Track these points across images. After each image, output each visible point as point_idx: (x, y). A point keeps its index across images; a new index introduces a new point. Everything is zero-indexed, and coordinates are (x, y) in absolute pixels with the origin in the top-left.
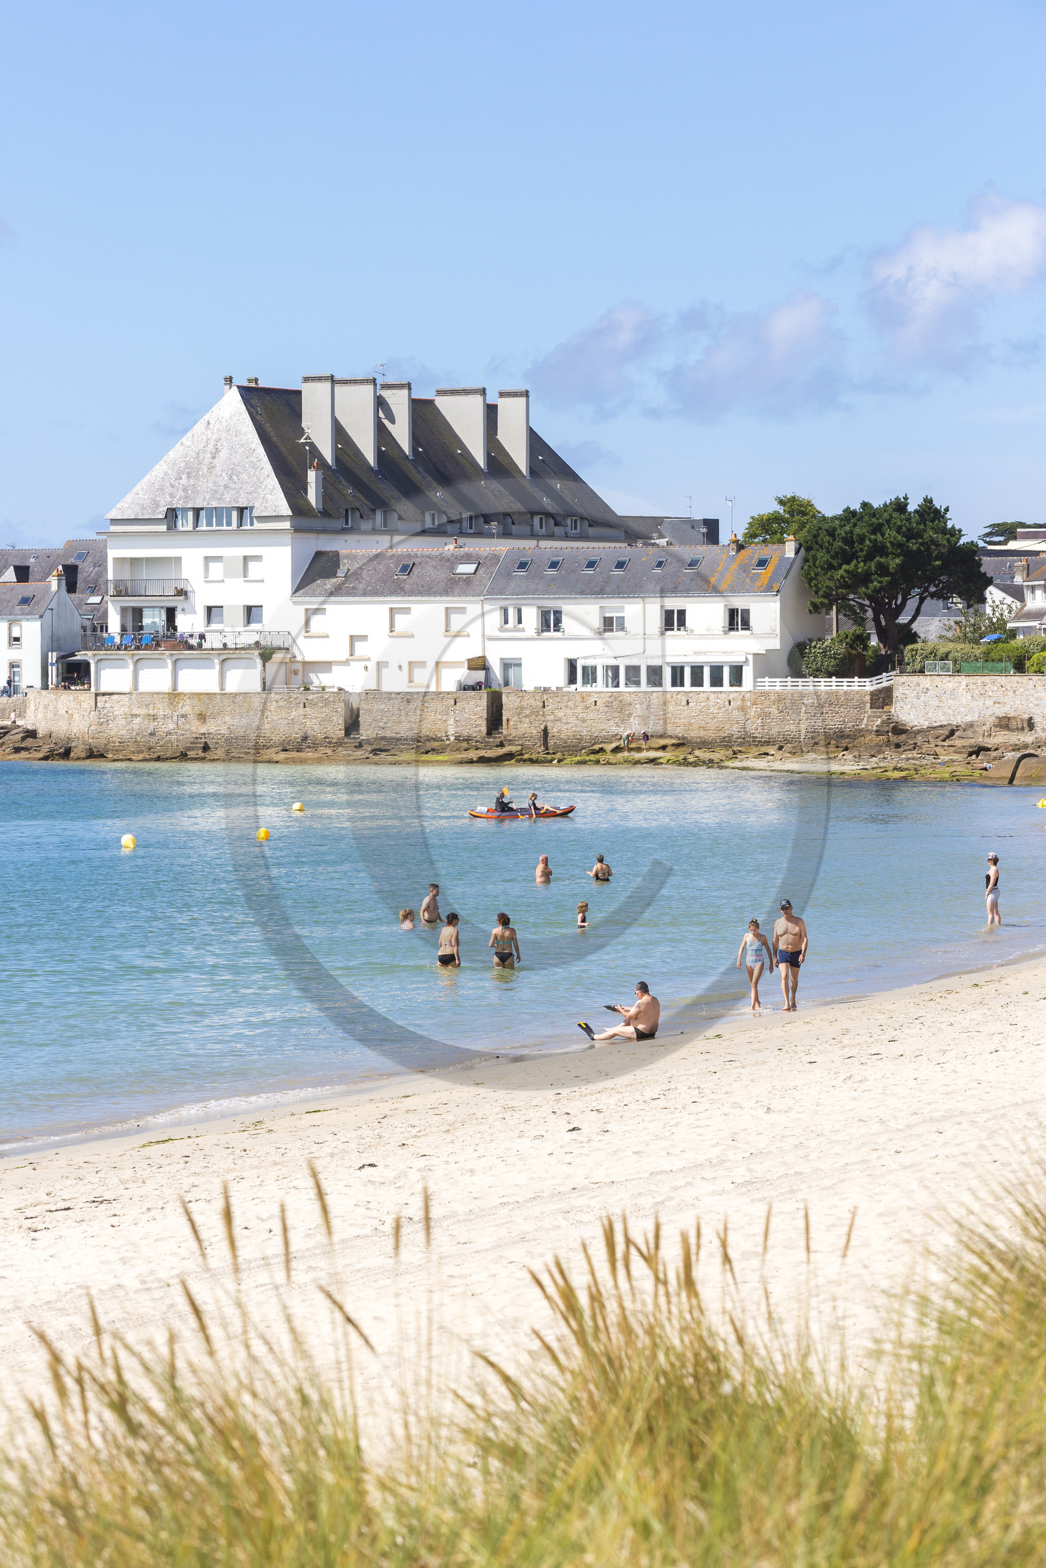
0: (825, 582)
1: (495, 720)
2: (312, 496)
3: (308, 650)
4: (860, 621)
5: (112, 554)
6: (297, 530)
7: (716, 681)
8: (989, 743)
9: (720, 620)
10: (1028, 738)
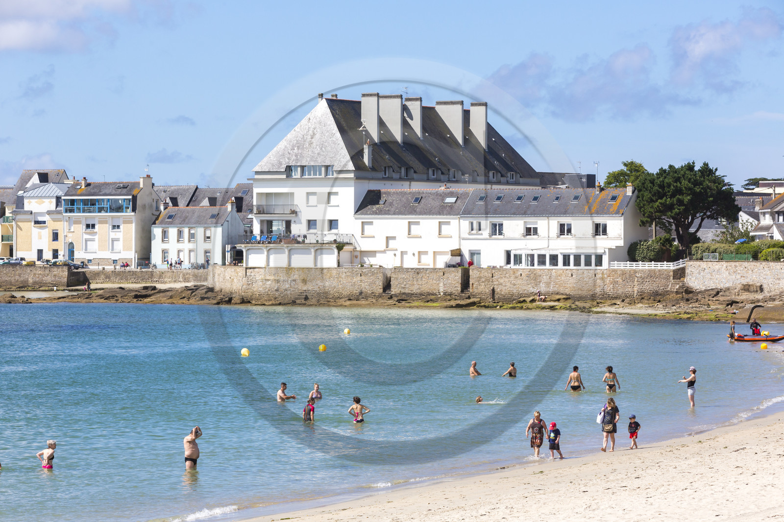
0: (648, 209)
1: (465, 284)
2: (366, 160)
3: (364, 245)
4: (669, 231)
5: (256, 191)
6: (357, 178)
7: (588, 263)
8: (738, 299)
9: (590, 229)
10: (760, 296)
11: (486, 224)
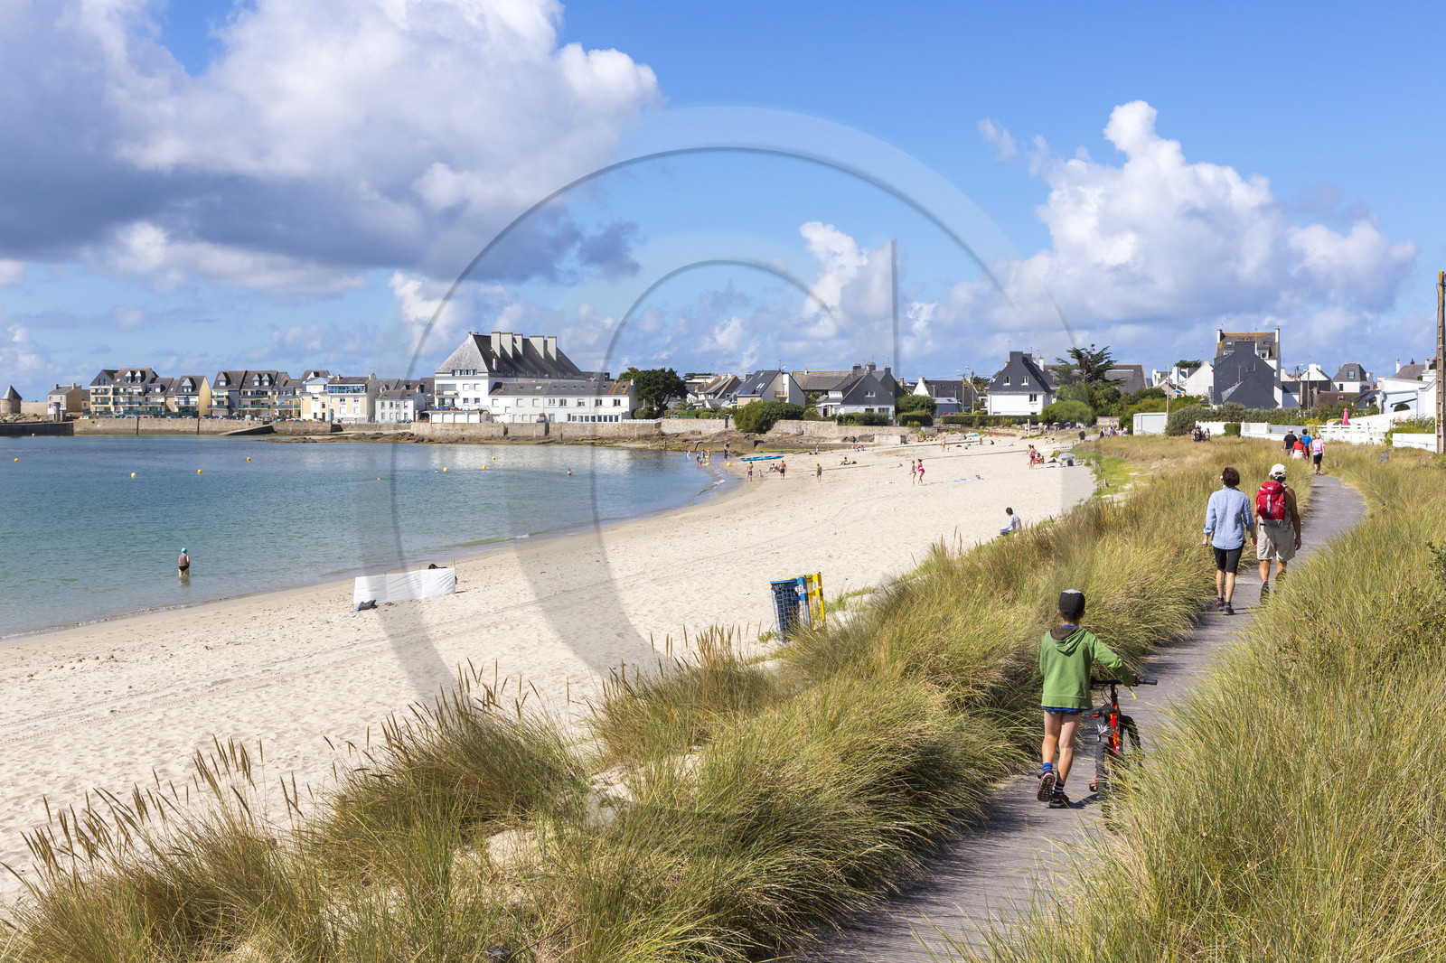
0: (642, 392)
1: (547, 431)
2: (494, 367)
3: (493, 411)
4: (651, 403)
5: (437, 382)
6: (490, 376)
7: (611, 420)
8: (689, 438)
9: (612, 403)
10: (699, 437)
11: (557, 400)
